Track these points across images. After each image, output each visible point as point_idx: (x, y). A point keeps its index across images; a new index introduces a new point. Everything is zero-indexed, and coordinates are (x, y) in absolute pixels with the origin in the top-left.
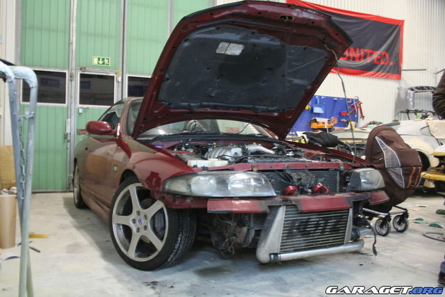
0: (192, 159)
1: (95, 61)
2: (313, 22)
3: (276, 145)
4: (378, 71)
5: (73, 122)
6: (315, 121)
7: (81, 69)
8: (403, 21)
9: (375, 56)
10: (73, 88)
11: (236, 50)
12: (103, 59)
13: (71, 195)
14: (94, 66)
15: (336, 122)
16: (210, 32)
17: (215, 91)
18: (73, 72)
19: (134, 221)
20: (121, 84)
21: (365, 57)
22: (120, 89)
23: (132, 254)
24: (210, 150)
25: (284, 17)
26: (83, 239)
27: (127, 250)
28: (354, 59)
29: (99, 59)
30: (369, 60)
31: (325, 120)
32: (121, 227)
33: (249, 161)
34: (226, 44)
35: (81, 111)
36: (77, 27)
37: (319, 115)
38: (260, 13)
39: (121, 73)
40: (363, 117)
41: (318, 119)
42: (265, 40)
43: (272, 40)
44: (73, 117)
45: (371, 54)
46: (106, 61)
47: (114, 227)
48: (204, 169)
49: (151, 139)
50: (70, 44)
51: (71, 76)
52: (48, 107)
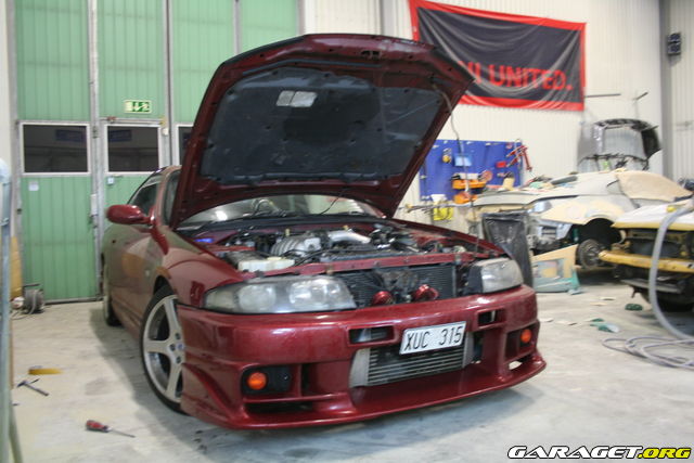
0: (245, 259)
1: (129, 107)
2: (411, 56)
3: (378, 226)
4: (550, 100)
5: (100, 198)
6: (459, 178)
7: (108, 120)
9: (545, 77)
10: (98, 149)
11: (305, 100)
12: (140, 104)
13: (99, 305)
14: (128, 115)
15: (490, 178)
16: (265, 79)
17: (283, 157)
18: (97, 124)
19: (173, 348)
20: (167, 139)
21: (530, 79)
22: (168, 146)
23: (171, 393)
24: (279, 241)
25: (368, 52)
26: (111, 372)
27: (165, 387)
28: (513, 84)
29: (134, 103)
30: (535, 84)
31: (474, 176)
32: (157, 356)
33: (322, 259)
34: (290, 94)
35: (111, 181)
36: (99, 58)
37: (461, 169)
38: (331, 49)
39: (167, 122)
40: (529, 168)
41: (463, 175)
42: (345, 84)
43: (355, 83)
44: (100, 190)
45: (539, 75)
46: (145, 106)
47: (147, 356)
48: (258, 274)
49: (197, 228)
50: (90, 83)
51: (94, 131)
52: (62, 178)
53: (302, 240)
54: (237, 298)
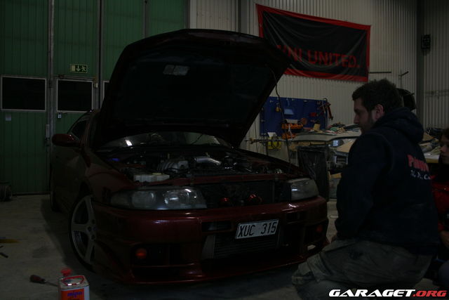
1: (73, 68)
3: (228, 153)
4: (346, 74)
5: (52, 127)
6: (286, 122)
7: (59, 76)
8: (370, 26)
9: (343, 60)
10: (52, 95)
11: (182, 71)
12: (81, 67)
13: (48, 197)
14: (72, 73)
15: (306, 122)
16: (155, 57)
18: (52, 79)
19: (90, 229)
20: (98, 91)
21: (333, 61)
22: (97, 95)
23: (87, 259)
25: (223, 42)
26: (50, 243)
27: (84, 255)
28: (323, 63)
29: (76, 67)
30: (337, 64)
31: (295, 121)
32: (80, 234)
33: (188, 176)
35: (59, 116)
36: (54, 36)
37: (289, 117)
39: (98, 79)
40: (332, 118)
41: (288, 121)
42: (209, 61)
43: (215, 61)
44: (52, 122)
45: (339, 58)
46: (83, 68)
47: (73, 233)
50: (48, 52)
51: (50, 83)
52: (27, 113)
53: (176, 162)
54: (131, 199)
